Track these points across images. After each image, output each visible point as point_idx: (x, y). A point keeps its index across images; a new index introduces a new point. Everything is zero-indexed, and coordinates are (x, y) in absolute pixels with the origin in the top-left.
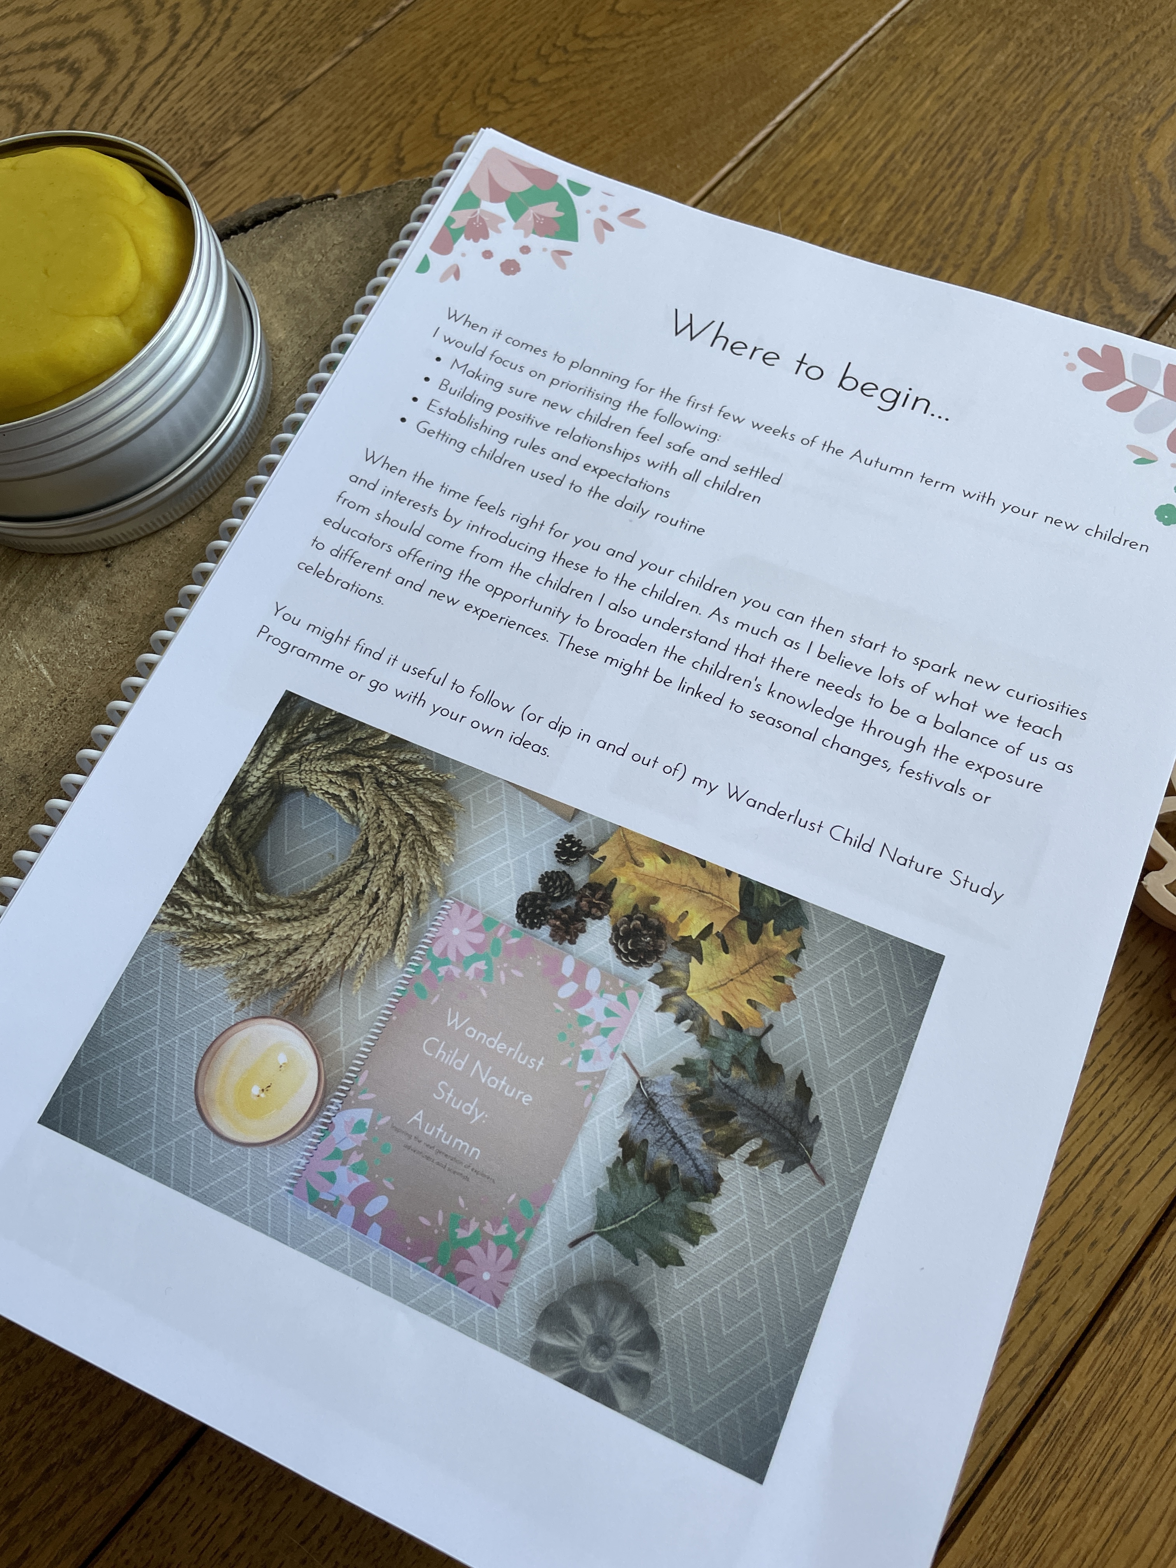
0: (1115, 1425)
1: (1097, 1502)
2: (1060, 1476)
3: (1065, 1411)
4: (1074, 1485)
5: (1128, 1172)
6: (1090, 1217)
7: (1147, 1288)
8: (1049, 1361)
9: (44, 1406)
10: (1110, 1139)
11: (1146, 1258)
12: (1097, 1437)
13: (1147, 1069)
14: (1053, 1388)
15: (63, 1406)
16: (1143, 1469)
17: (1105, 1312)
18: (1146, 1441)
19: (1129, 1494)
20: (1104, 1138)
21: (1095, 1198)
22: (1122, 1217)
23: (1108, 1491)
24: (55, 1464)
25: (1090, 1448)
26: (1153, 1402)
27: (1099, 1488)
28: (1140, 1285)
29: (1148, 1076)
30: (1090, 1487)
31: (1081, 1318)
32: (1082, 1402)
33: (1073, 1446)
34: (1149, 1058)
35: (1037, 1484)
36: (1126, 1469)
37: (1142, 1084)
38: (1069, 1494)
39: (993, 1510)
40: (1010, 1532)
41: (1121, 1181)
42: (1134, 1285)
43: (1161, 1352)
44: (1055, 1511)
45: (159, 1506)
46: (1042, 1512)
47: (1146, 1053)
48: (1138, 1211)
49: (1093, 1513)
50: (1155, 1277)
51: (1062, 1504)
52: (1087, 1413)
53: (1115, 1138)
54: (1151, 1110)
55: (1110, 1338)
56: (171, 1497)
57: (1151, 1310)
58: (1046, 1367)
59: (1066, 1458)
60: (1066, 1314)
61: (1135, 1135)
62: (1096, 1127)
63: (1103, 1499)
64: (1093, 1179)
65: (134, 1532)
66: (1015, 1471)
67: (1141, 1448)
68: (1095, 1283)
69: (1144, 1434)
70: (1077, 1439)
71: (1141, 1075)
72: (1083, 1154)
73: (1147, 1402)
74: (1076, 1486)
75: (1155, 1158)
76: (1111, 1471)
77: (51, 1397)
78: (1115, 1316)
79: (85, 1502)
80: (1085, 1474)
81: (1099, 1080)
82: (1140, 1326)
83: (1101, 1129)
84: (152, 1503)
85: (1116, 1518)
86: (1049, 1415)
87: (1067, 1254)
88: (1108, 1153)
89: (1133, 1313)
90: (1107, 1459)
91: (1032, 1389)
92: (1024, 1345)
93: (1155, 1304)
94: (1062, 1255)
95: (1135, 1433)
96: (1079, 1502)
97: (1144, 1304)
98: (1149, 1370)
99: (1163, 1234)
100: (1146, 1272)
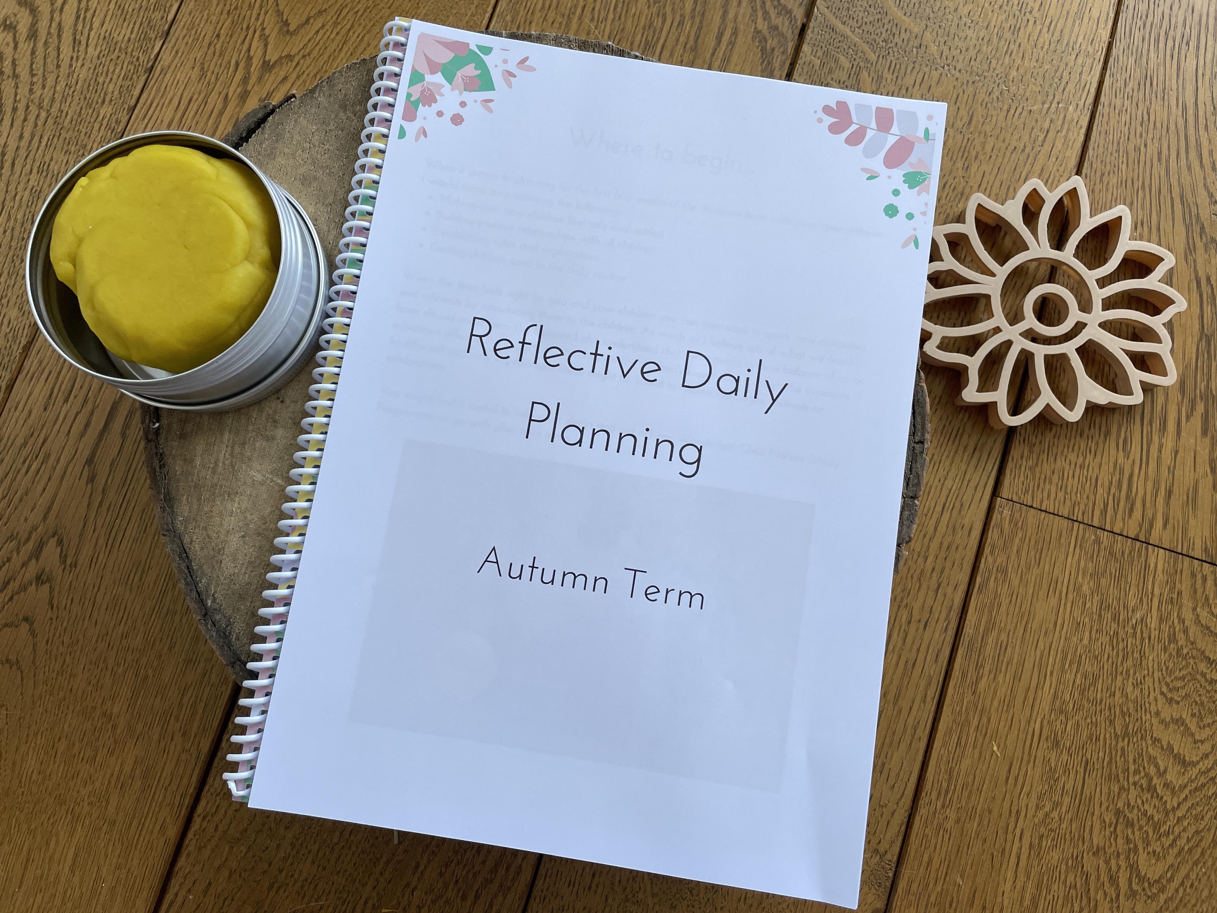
0: (996, 631)
1: (1001, 671)
2: (979, 667)
3: (971, 635)
4: (987, 669)
5: (962, 505)
6: (951, 535)
7: (990, 559)
8: (955, 614)
9: (458, 863)
10: (948, 491)
11: (984, 544)
12: (990, 642)
13: (954, 447)
14: (961, 626)
15: (468, 859)
16: (1017, 647)
17: (973, 579)
18: (1014, 634)
19: (1015, 661)
20: (945, 492)
21: (950, 525)
22: (967, 528)
23: (1004, 664)
24: (479, 888)
25: (988, 648)
26: (1011, 613)
27: (999, 665)
28: (986, 559)
29: (956, 452)
30: (995, 667)
31: (963, 587)
32: (977, 628)
33: (980, 649)
34: (954, 441)
35: (969, 675)
36: (1009, 650)
37: (954, 456)
38: (986, 673)
39: (953, 696)
40: (965, 704)
41: (960, 511)
42: (983, 560)
43: (1007, 587)
44: (983, 684)
45: (544, 882)
46: (976, 687)
47: (951, 440)
48: (973, 522)
49: (1000, 678)
50: (992, 553)
51: (984, 679)
52: (981, 631)
53: (950, 490)
54: (964, 468)
55: (980, 590)
56: (549, 874)
57: (995, 569)
58: (954, 617)
59: (979, 656)
60: (955, 588)
61: (960, 485)
62: (939, 488)
63: (1003, 668)
64: (946, 515)
65: (538, 900)
66: (957, 673)
67: (1013, 638)
68: (964, 567)
69: (1012, 629)
70: (981, 646)
71: (952, 452)
72: (937, 505)
73: (1008, 614)
74: (988, 669)
75: (973, 492)
76: (1002, 654)
77: (459, 857)
78: (979, 580)
79: (504, 899)
80: (990, 661)
81: (933, 463)
82: (993, 579)
83: (941, 489)
84: (539, 883)
85: (1013, 675)
86: (964, 640)
87: (946, 559)
88: (949, 499)
89: (987, 574)
90: (998, 649)
91: (951, 633)
92: (940, 612)
93: (997, 564)
94: (943, 560)
95: (1007, 631)
96: (992, 676)
97: (991, 567)
98: (1004, 598)
99: (989, 529)
100: (987, 550)
